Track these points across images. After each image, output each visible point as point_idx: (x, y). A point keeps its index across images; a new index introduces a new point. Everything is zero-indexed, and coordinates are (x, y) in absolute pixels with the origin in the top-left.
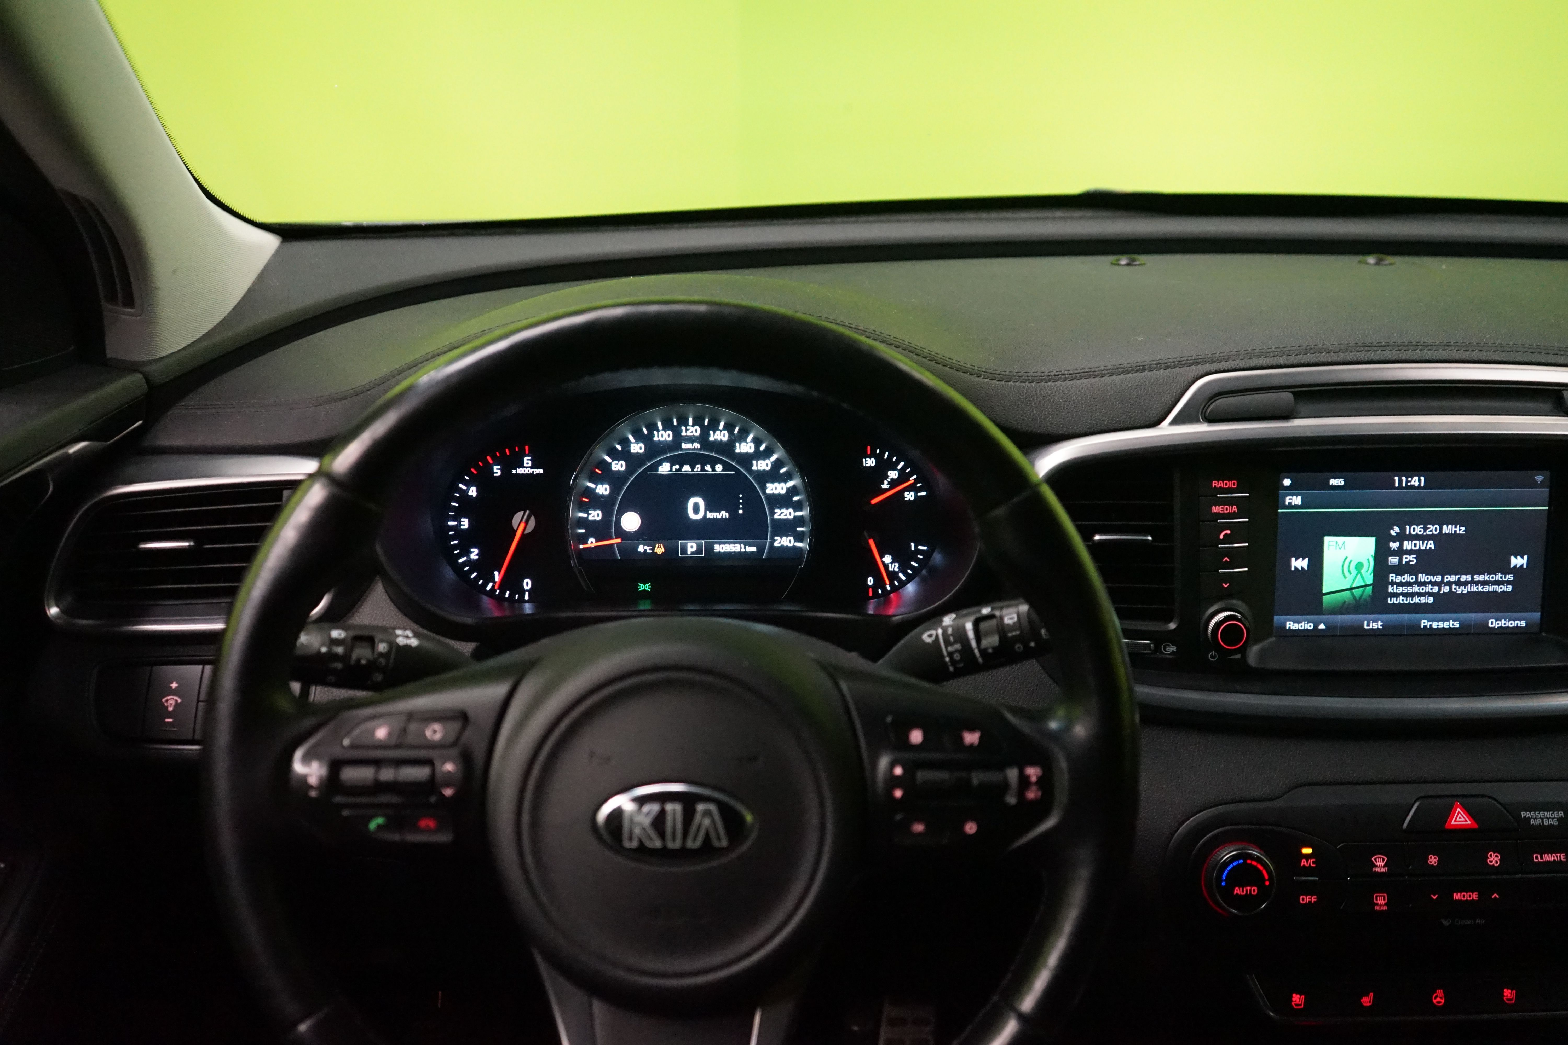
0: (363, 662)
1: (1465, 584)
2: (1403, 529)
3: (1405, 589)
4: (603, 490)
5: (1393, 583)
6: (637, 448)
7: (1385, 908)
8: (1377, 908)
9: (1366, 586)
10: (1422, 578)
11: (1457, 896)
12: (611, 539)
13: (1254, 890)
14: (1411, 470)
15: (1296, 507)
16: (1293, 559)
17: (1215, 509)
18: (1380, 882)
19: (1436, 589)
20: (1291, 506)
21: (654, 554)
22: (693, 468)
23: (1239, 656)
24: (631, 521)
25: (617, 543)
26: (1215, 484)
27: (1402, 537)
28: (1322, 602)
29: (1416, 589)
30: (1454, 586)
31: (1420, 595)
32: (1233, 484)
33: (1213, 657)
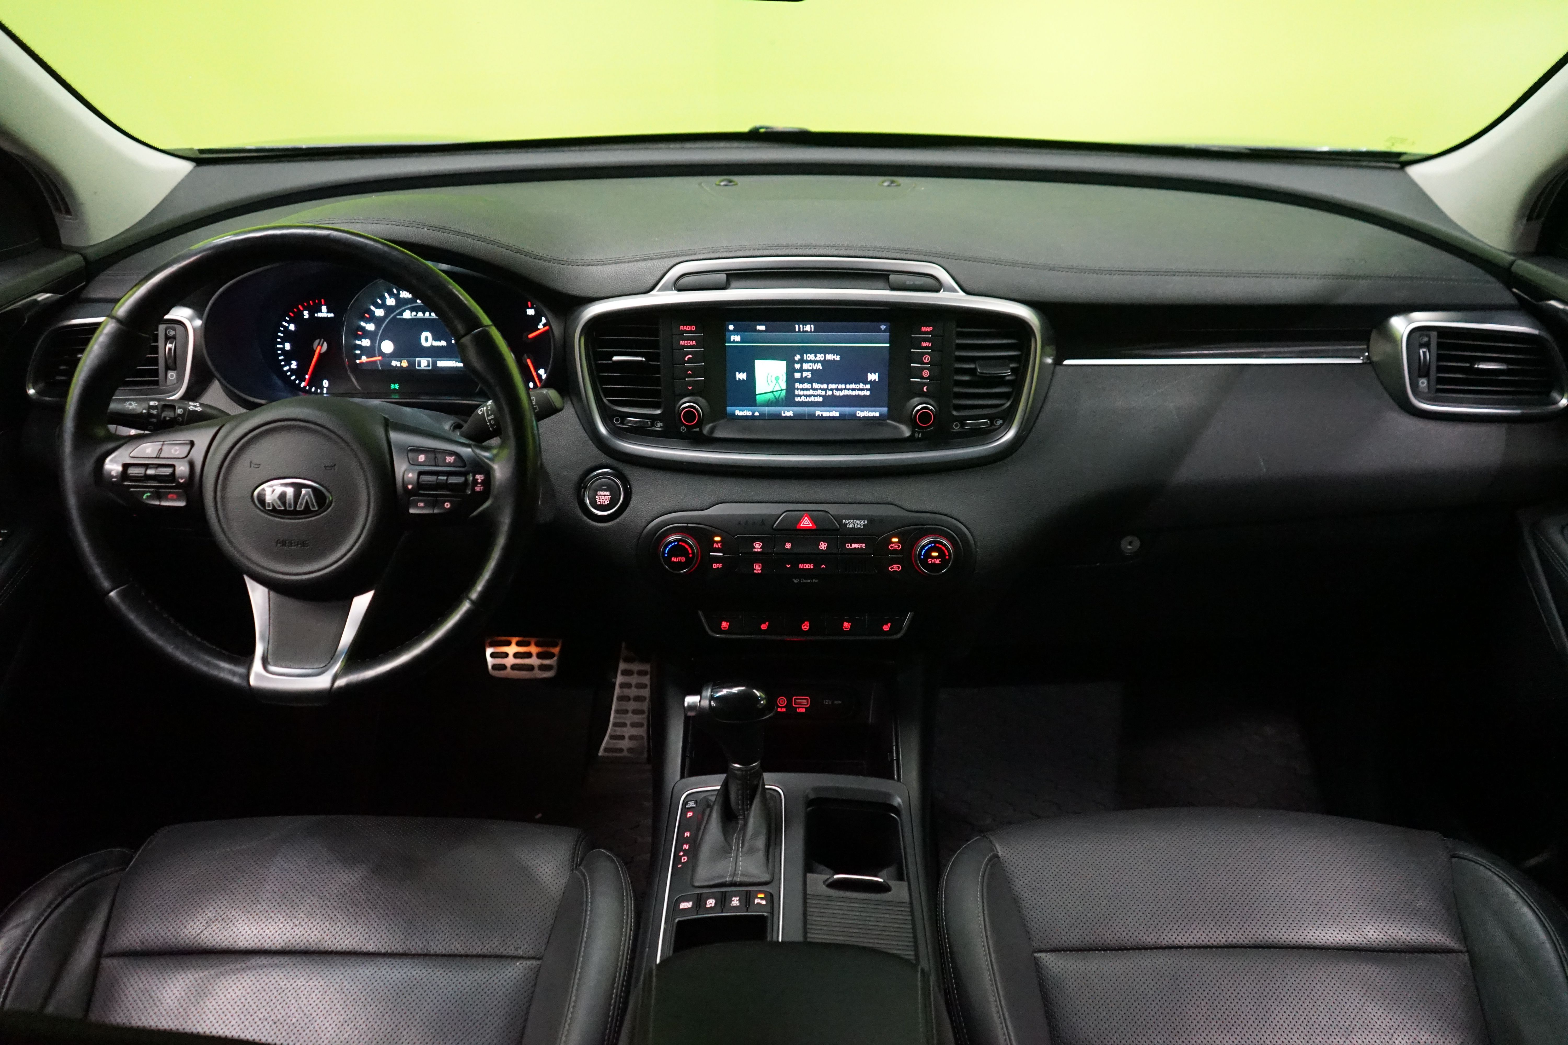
0: (168, 418)
1: (841, 390)
2: (802, 357)
3: (806, 393)
4: (370, 327)
5: (798, 389)
6: (391, 301)
7: (760, 572)
8: (755, 571)
9: (782, 390)
10: (815, 386)
11: (801, 566)
12: (375, 356)
13: (683, 559)
14: (805, 320)
15: (737, 342)
16: (737, 373)
17: (682, 343)
18: (758, 558)
19: (823, 393)
20: (734, 342)
21: (401, 367)
22: (424, 314)
23: (697, 429)
24: (387, 347)
25: (380, 360)
26: (682, 328)
27: (802, 361)
28: (756, 400)
29: (811, 392)
30: (834, 391)
31: (815, 396)
32: (693, 328)
33: (683, 430)
